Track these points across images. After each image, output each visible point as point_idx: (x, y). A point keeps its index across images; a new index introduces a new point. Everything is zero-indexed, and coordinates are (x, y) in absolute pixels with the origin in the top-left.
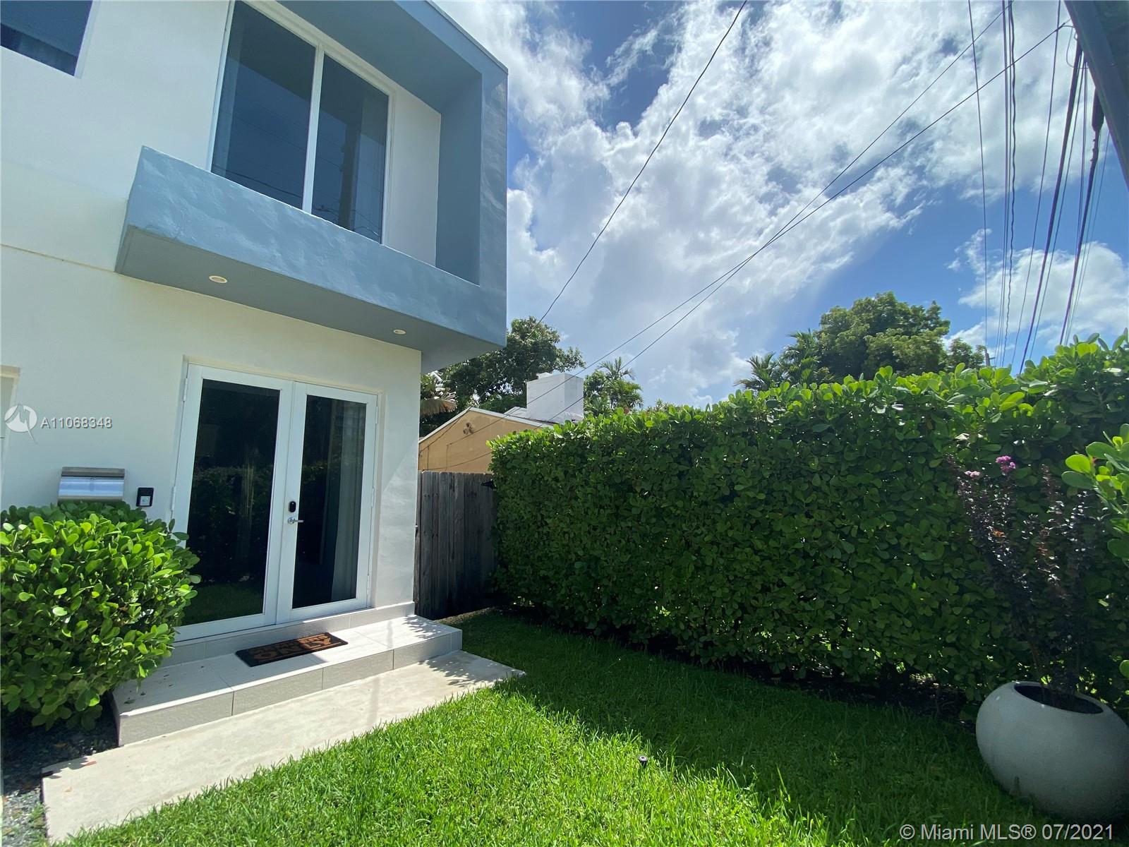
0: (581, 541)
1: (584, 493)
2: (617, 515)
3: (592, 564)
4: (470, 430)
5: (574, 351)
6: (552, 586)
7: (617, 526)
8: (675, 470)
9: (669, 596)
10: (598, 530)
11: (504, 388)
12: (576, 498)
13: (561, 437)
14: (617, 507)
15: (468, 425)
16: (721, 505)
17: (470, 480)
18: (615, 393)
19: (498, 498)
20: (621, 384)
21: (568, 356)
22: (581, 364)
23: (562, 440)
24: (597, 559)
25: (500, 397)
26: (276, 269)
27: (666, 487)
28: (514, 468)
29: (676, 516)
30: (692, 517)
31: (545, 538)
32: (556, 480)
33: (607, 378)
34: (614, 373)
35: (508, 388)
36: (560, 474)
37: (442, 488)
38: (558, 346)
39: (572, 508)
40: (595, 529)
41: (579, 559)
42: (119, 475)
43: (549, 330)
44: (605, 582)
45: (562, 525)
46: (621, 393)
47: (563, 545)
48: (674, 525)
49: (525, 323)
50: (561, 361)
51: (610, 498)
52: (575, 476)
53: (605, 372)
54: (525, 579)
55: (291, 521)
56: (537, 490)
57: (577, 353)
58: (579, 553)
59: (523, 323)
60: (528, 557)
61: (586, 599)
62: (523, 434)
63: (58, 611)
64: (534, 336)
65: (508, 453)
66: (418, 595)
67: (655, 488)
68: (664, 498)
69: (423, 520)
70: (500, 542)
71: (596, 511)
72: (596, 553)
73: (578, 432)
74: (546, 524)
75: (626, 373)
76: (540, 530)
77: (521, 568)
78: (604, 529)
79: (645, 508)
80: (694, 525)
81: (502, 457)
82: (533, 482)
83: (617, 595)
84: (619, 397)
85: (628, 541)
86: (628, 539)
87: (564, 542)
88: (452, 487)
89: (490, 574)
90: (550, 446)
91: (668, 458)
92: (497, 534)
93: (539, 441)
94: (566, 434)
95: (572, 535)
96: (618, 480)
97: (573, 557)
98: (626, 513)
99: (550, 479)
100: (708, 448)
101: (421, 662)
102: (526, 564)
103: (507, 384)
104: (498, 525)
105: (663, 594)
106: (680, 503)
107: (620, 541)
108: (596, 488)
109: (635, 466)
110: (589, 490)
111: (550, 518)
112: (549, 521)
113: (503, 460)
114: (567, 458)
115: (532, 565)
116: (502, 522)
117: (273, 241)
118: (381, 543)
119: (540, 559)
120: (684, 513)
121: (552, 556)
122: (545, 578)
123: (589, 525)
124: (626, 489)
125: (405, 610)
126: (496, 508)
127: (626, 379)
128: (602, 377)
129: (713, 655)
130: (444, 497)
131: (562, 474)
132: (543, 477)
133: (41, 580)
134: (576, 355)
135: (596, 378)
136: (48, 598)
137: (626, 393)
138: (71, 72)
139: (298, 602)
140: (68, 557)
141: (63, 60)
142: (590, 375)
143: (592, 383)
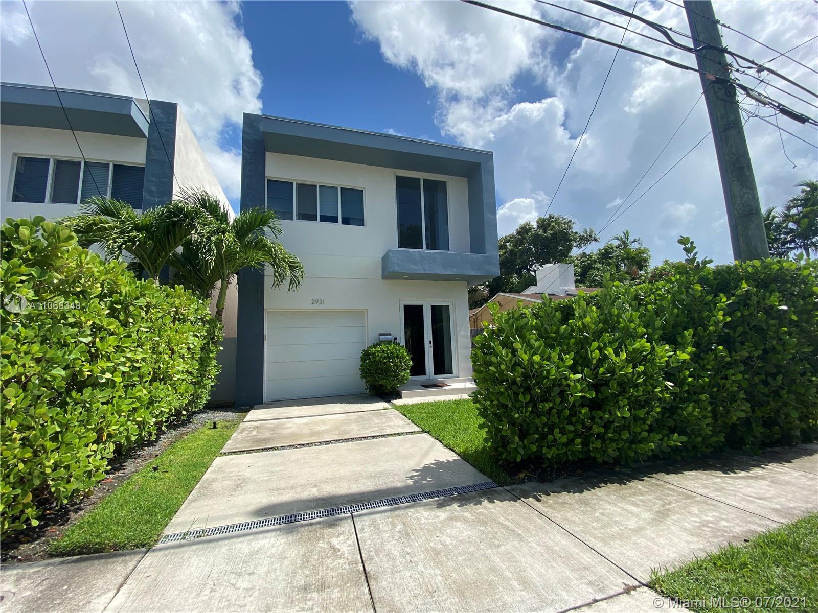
4: (500, 305)
5: (588, 231)
15: (499, 302)
20: (629, 252)
21: (583, 236)
22: (595, 240)
33: (617, 248)
34: (623, 243)
38: (572, 231)
42: (390, 334)
43: (565, 221)
46: (628, 259)
53: (616, 243)
55: (430, 347)
57: (591, 232)
63: (391, 364)
64: (553, 228)
75: (635, 241)
84: (626, 262)
117: (419, 264)
125: (470, 380)
127: (634, 246)
128: (612, 248)
133: (388, 358)
134: (590, 233)
135: (606, 249)
136: (389, 362)
137: (633, 258)
138: (363, 226)
139: (435, 374)
140: (391, 353)
141: (361, 222)
142: (602, 248)
143: (603, 254)
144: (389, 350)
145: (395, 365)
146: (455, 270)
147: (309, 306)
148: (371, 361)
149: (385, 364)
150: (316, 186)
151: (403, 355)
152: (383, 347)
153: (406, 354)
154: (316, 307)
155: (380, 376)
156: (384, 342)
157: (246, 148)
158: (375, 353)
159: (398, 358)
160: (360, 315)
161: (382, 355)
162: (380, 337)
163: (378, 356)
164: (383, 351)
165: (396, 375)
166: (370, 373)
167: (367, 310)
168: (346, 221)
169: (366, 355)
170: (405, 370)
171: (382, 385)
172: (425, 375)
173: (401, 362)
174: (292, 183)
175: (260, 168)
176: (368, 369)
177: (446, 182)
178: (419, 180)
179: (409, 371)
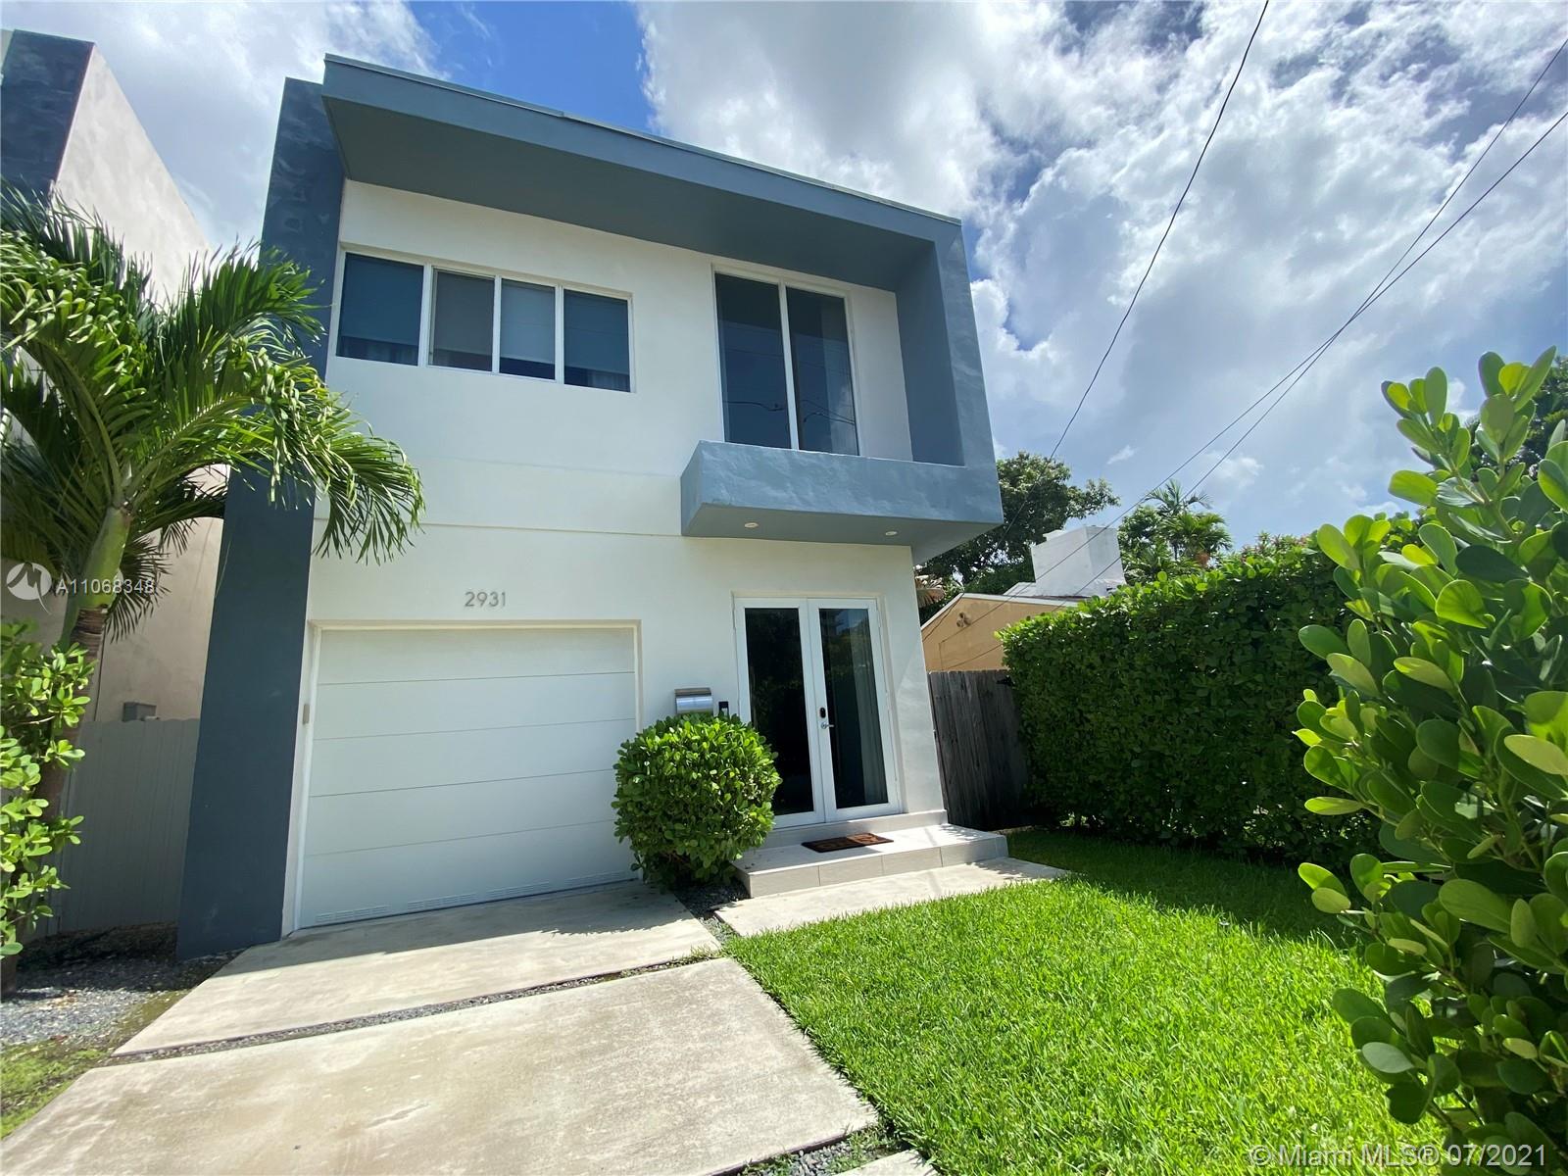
0: (1136, 737)
1: (1130, 679)
2: (1178, 701)
3: (1155, 762)
4: (965, 622)
5: (1097, 485)
6: (1107, 794)
7: (1180, 714)
8: (1246, 638)
9: (1264, 792)
10: (1156, 721)
11: (996, 557)
12: (1121, 686)
13: (1089, 616)
14: (1177, 691)
15: (961, 616)
16: (1316, 674)
17: (983, 679)
18: (1178, 536)
19: (1020, 697)
20: (1186, 520)
21: (1088, 494)
22: (1112, 501)
23: (1092, 620)
24: (1161, 756)
25: (992, 571)
26: (794, 508)
27: (1236, 659)
28: (1035, 659)
29: (1256, 694)
30: (1279, 692)
31: (1088, 737)
32: (1091, 667)
33: (1160, 514)
34: (1170, 504)
35: (1001, 556)
36: (1095, 658)
37: (954, 689)
38: (1068, 483)
39: (1117, 697)
40: (1151, 719)
41: (1135, 756)
42: (707, 693)
43: (1052, 464)
44: (1175, 782)
45: (1107, 719)
46: (1188, 533)
47: (1113, 743)
48: (1256, 706)
49: (1014, 463)
50: (1077, 503)
51: (1166, 680)
52: (1116, 661)
53: (1156, 505)
54: (1071, 788)
55: (824, 726)
56: (1068, 682)
57: (1102, 487)
58: (1135, 749)
59: (1010, 463)
60: (1070, 761)
61: (1153, 804)
62: (1040, 619)
63: (715, 786)
64: (1030, 477)
65: (1025, 642)
66: (948, 804)
67: (1223, 663)
68: (1238, 674)
69: (940, 725)
70: (1032, 749)
71: (1150, 698)
72: (1156, 748)
73: (1111, 608)
74: (1088, 721)
75: (1193, 500)
76: (1081, 728)
77: (1065, 775)
78: (1164, 719)
79: (1214, 689)
80: (1283, 701)
81: (1017, 648)
82: (1062, 673)
83: (1194, 797)
84: (1186, 540)
85: (1198, 730)
86: (1198, 728)
87: (1114, 739)
88: (963, 687)
89: (1025, 786)
90: (1076, 629)
91: (1235, 625)
92: (1026, 739)
93: (1062, 624)
94: (1094, 612)
95: (1123, 731)
96: (1173, 659)
97: (1128, 755)
98: (1188, 697)
99: (1083, 668)
100: (1286, 607)
101: (969, 863)
102: (1068, 771)
103: (999, 551)
104: (1026, 729)
105: (1255, 790)
106: (1259, 678)
107: (1187, 732)
108: (1144, 671)
109: (1192, 639)
110: (1136, 674)
111: (1090, 712)
112: (1089, 716)
113: (1019, 652)
114: (1101, 639)
115: (1077, 771)
116: (1029, 725)
117: (789, 485)
118: (903, 747)
119: (1086, 762)
120: (1266, 689)
121: (1101, 758)
122: (1097, 785)
123: (1143, 716)
124: (1183, 668)
125: (938, 819)
126: (1018, 709)
127: (1194, 510)
128: (1150, 515)
129: (1337, 860)
130: (958, 698)
131: (1099, 660)
132: (1073, 666)
133: (702, 764)
134: (1101, 490)
135: (1140, 517)
136: (707, 777)
137: (1198, 531)
138: (627, 389)
139: (840, 804)
140: (712, 748)
141: (620, 381)
142: (1130, 515)
143: (1134, 528)
144: (705, 739)
145: (728, 787)
146: (886, 504)
147: (453, 611)
148: (650, 781)
149: (694, 785)
150: (492, 282)
151: (749, 753)
152: (688, 730)
153: (758, 750)
154: (480, 613)
155: (679, 827)
156: (690, 714)
157: (284, 164)
158: (660, 751)
159: (735, 764)
160: (620, 636)
161: (684, 758)
162: (681, 701)
163: (672, 760)
164: (688, 745)
165: (730, 821)
166: (645, 819)
167: (638, 623)
168: (575, 376)
169: (634, 758)
170: (758, 802)
171: (685, 857)
172: (812, 809)
173: (744, 777)
174: (421, 268)
175: (324, 219)
176: (639, 805)
177: (842, 300)
178: (774, 288)
179: (769, 805)
